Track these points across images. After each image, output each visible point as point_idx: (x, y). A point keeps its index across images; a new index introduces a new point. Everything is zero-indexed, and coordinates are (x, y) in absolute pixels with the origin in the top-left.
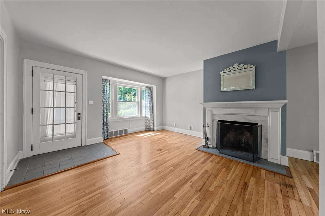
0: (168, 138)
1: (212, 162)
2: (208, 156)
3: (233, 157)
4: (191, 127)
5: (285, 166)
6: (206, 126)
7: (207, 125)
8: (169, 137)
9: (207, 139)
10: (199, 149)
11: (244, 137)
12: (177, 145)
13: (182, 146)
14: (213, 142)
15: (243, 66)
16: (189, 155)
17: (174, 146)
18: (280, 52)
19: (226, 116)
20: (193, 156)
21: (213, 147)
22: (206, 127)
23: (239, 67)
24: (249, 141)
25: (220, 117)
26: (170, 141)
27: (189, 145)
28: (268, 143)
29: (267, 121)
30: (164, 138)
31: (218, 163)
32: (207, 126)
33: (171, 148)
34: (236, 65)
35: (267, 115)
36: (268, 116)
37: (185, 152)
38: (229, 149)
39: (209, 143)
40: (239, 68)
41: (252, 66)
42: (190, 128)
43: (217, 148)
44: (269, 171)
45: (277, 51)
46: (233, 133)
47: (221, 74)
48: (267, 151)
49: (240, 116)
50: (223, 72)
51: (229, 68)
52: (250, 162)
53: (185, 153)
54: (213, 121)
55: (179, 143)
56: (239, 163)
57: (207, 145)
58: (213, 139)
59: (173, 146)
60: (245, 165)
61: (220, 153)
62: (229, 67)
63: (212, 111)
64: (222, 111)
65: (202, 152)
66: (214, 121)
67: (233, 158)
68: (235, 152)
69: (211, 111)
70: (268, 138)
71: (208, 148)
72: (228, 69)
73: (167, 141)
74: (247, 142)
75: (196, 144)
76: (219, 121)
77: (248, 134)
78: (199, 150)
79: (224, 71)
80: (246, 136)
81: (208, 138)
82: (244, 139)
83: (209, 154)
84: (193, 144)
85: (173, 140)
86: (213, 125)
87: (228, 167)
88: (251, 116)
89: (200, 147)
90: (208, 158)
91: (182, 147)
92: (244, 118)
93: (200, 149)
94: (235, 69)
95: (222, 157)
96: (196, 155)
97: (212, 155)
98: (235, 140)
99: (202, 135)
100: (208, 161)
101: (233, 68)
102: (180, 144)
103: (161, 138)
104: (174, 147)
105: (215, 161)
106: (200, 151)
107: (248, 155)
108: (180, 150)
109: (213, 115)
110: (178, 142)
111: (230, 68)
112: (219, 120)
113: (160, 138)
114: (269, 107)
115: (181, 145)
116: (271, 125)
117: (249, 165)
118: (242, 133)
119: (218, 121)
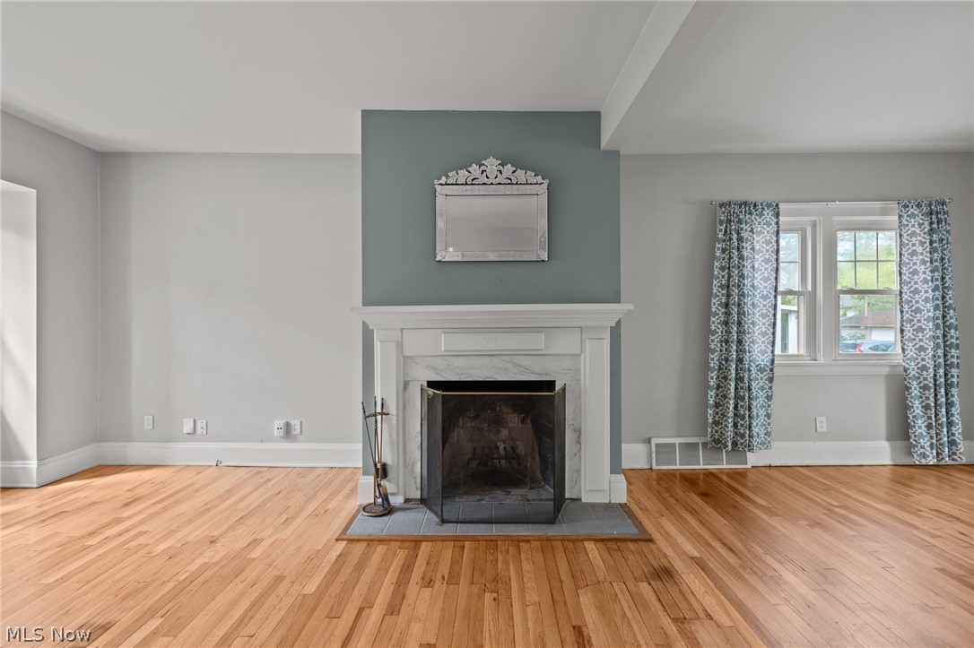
0: (151, 517)
1: (429, 583)
2: (401, 555)
3: (492, 523)
4: (288, 426)
5: (620, 504)
6: (375, 415)
7: (379, 410)
8: (158, 507)
9: (382, 472)
10: (352, 532)
11: (505, 432)
12: (218, 545)
13: (255, 542)
14: (409, 478)
15: (514, 172)
16: (311, 588)
17: (201, 561)
18: (606, 152)
19: (459, 362)
20: (336, 587)
21: (407, 501)
22: (379, 417)
23: (501, 172)
24: (518, 443)
25: (433, 368)
26: (170, 534)
27: (292, 527)
28: (580, 444)
29: (578, 371)
30: (119, 521)
31: (452, 579)
32: (382, 414)
33: (182, 588)
34: (492, 164)
35: (578, 352)
36: (580, 355)
37: (280, 579)
38: (466, 494)
39: (388, 485)
40: (501, 179)
41: (539, 179)
42: (282, 433)
43: (422, 501)
44: (602, 540)
45: (599, 147)
46: (469, 425)
47: (438, 188)
48: (578, 471)
49: (505, 358)
50: (443, 180)
51: (469, 172)
52: (544, 526)
53: (281, 589)
54: (406, 385)
55: (232, 528)
56: (517, 541)
57: (385, 498)
58: (405, 467)
59: (193, 567)
60: (538, 544)
61: (444, 521)
62: (466, 166)
63: (400, 345)
64: (444, 343)
65: (371, 541)
66: (410, 388)
67: (495, 530)
68: (487, 498)
69: (397, 342)
70: (580, 428)
71: (388, 510)
72: (463, 172)
73: (141, 540)
74: (514, 449)
75: (329, 506)
76: (431, 384)
77: (513, 420)
78: (351, 541)
79: (447, 176)
80: (510, 429)
81: (384, 466)
82: (504, 442)
83: (403, 540)
84: (314, 515)
85: (190, 521)
86: (404, 405)
87: (496, 579)
88: (534, 358)
89: (351, 522)
90: (407, 568)
91: (254, 555)
92: (516, 365)
93: (355, 530)
94: (487, 177)
95: (456, 539)
96: (347, 571)
97: (416, 542)
98: (475, 448)
99: (354, 455)
100: (413, 588)
101: (483, 172)
102: (240, 538)
103: (92, 534)
104: (204, 568)
105: (439, 576)
106: (358, 540)
107: (528, 500)
108: (251, 573)
109: (406, 360)
110: (223, 529)
111: (469, 169)
112: (428, 382)
113: (78, 534)
114: (582, 324)
115: (248, 539)
116: (588, 385)
117: (549, 540)
118: (498, 421)
119: (425, 384)
